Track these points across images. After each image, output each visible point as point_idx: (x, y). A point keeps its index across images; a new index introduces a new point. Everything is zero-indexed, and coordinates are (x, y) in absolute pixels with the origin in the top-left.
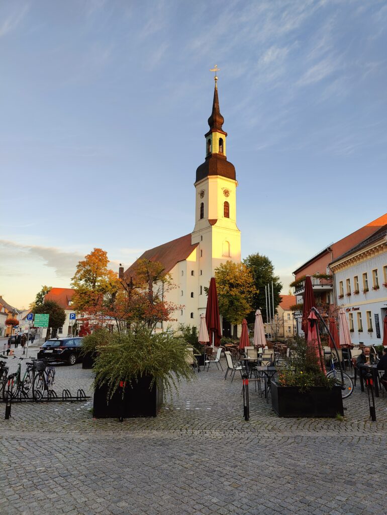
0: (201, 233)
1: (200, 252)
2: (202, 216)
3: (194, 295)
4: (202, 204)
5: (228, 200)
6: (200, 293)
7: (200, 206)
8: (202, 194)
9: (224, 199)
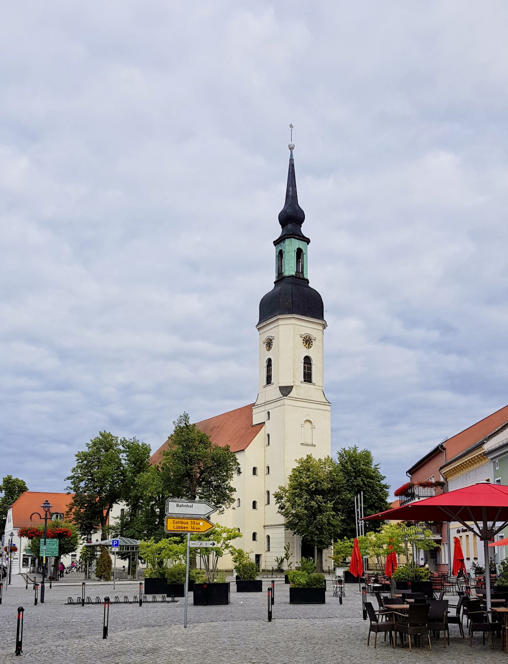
0: (268, 408)
1: (267, 438)
2: (269, 380)
3: (258, 505)
4: (269, 361)
5: (311, 353)
6: (266, 502)
7: (265, 365)
8: (269, 344)
9: (305, 352)
